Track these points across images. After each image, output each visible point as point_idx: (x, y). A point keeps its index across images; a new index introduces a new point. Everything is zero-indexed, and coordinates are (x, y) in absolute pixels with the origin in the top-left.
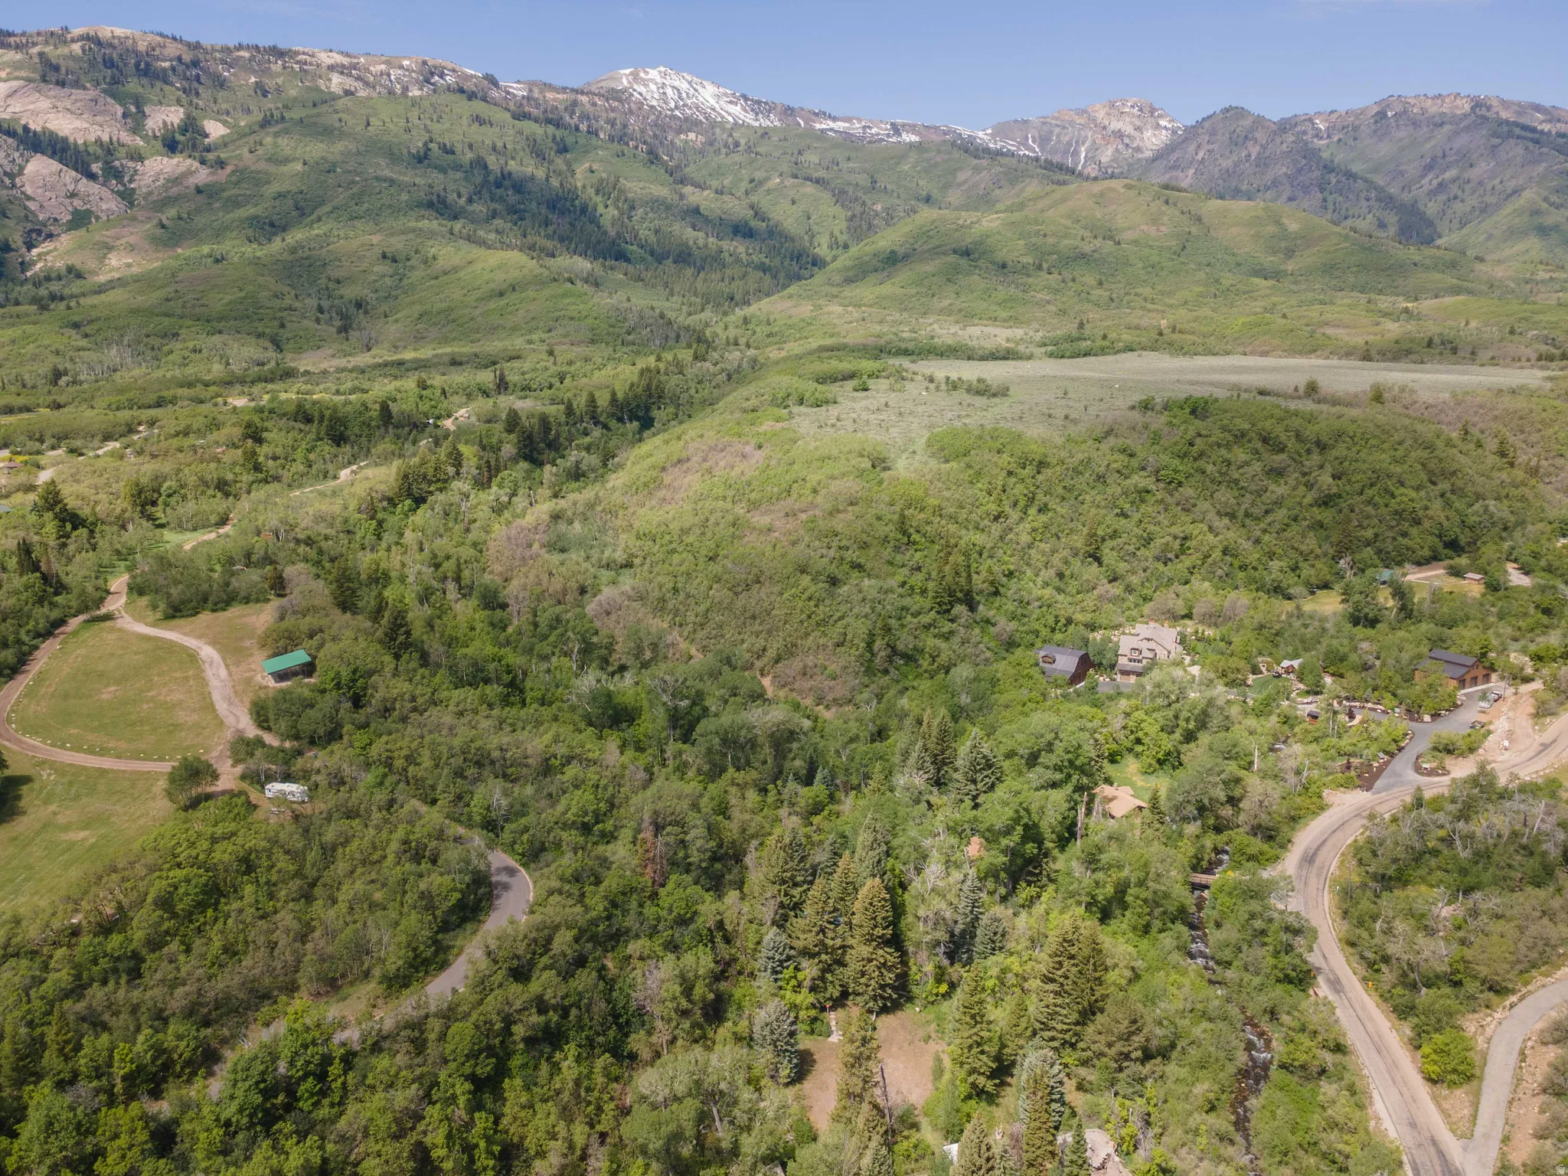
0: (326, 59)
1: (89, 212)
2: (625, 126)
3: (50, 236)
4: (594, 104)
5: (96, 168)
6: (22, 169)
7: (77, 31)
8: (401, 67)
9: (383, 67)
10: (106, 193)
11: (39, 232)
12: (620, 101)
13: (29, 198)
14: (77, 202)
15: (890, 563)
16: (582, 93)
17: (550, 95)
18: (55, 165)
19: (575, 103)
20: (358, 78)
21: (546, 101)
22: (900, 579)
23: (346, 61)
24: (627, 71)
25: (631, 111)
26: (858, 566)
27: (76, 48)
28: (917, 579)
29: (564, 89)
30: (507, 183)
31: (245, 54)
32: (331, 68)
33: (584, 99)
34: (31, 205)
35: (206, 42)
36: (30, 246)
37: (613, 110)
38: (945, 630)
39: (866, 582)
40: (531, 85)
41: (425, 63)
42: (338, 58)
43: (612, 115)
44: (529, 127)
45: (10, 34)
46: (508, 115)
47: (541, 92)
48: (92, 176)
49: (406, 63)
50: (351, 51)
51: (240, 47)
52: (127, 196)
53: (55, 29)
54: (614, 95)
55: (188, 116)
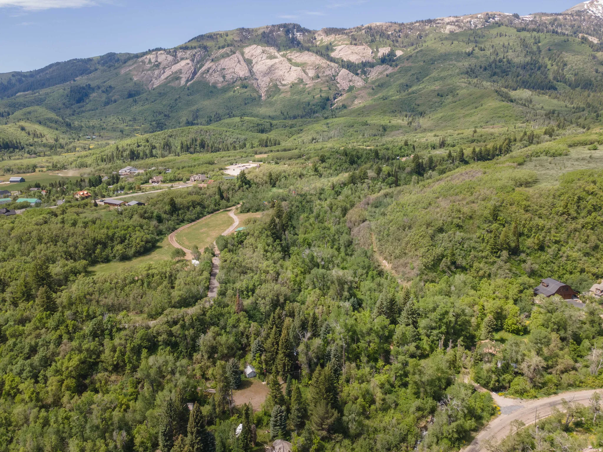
0: (447, 20)
1: (354, 86)
2: (579, 27)
3: (341, 95)
4: (566, 19)
5: (359, 71)
6: (338, 74)
7: (366, 25)
8: (477, 18)
9: (469, 19)
10: (360, 79)
11: (338, 94)
12: (580, 16)
13: (338, 83)
14: (351, 84)
15: (479, 227)
16: (560, 14)
17: (544, 18)
18: (347, 72)
19: (555, 20)
20: (458, 25)
21: (541, 21)
22: (478, 234)
23: (455, 19)
24: (588, 2)
25: (584, 20)
26: (459, 227)
27: (363, 31)
28: (487, 236)
29: (552, 15)
30: (505, 60)
31: (418, 24)
32: (448, 24)
33: (561, 17)
34: (338, 85)
35: (405, 23)
36: (335, 98)
37: (575, 20)
38: (491, 260)
39: (458, 233)
40: (535, 15)
41: (487, 14)
42: (452, 19)
43: (574, 23)
44: (524, 34)
45: (345, 30)
46: (515, 30)
47: (540, 17)
48: (357, 74)
49: (479, 16)
50: (458, 15)
51: (417, 22)
52: (366, 80)
53: (359, 26)
54: (579, 13)
55: (391, 50)
